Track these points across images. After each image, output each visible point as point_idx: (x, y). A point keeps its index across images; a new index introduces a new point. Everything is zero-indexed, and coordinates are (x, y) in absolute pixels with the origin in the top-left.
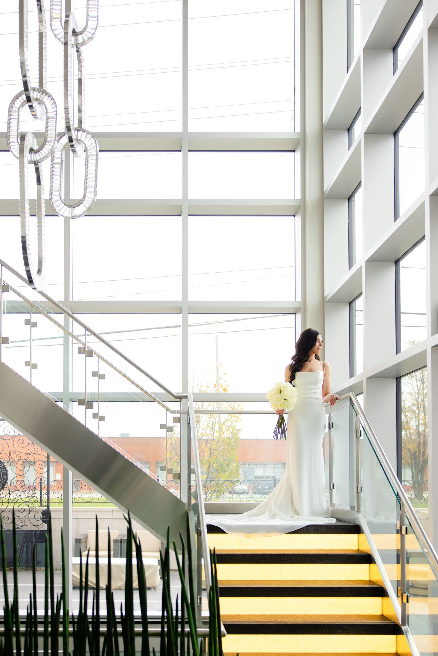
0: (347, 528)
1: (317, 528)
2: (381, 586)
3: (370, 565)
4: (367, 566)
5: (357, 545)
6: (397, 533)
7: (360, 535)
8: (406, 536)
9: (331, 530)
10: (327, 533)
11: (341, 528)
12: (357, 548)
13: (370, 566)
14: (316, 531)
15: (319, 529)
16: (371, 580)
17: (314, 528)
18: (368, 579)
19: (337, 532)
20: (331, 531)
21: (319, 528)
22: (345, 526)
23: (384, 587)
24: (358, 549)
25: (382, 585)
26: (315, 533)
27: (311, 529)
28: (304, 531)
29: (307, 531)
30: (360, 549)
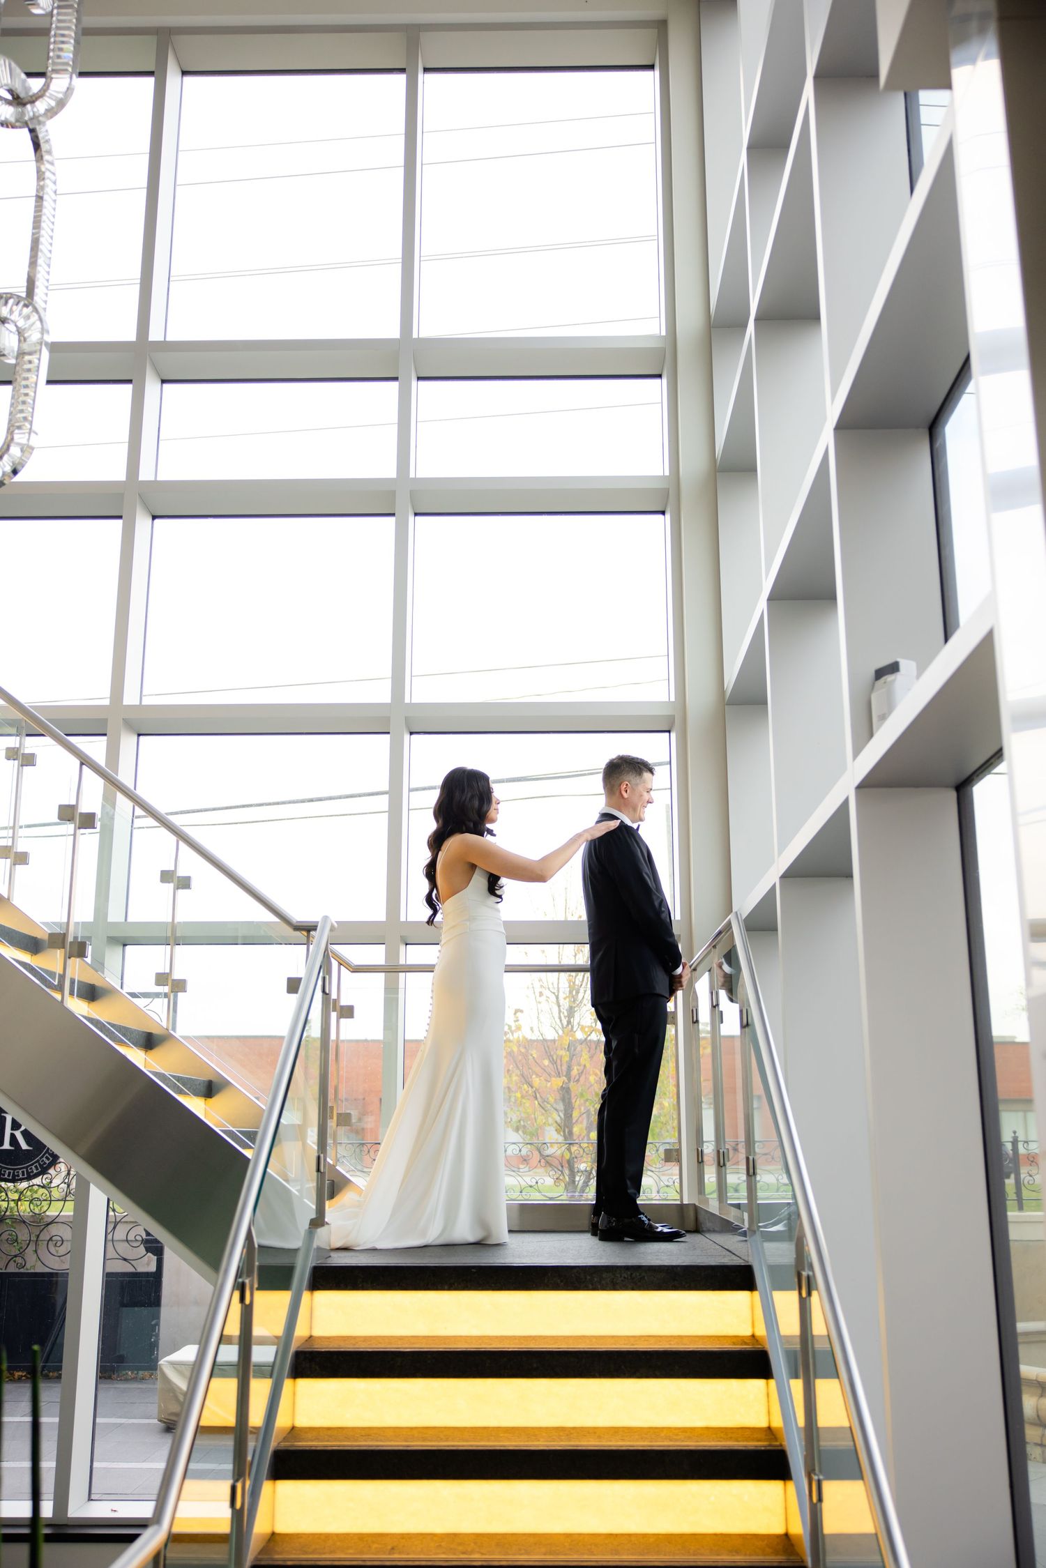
0: (718, 1274)
1: (638, 1274)
5: (749, 1324)
7: (755, 1293)
11: (703, 1273)
12: (751, 1332)
13: (768, 1384)
15: (644, 1277)
16: (772, 1428)
17: (632, 1274)
21: (643, 1274)
22: (712, 1267)
24: (753, 1336)
26: (633, 1289)
27: (621, 1276)
28: (603, 1282)
29: (612, 1282)
30: (756, 1334)
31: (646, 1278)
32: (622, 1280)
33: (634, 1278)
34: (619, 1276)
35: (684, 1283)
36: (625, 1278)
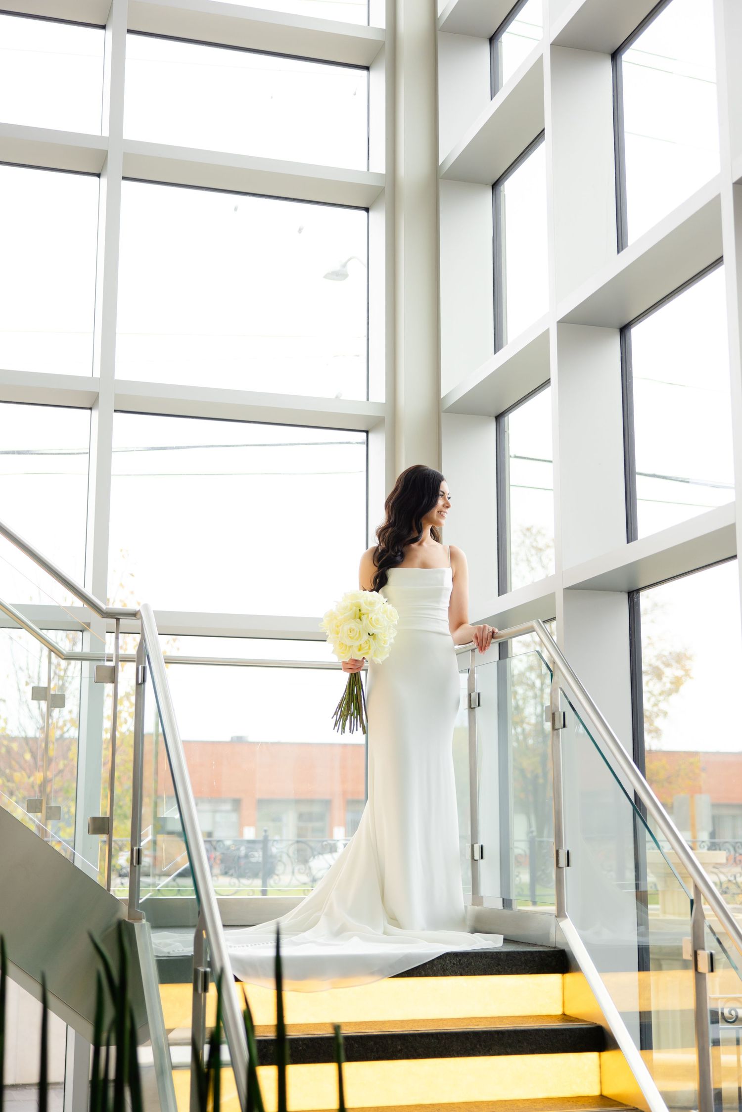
0: (537, 958)
1: (465, 960)
3: (600, 1053)
4: (593, 1056)
5: (559, 1003)
7: (567, 976)
8: (709, 976)
9: (499, 965)
10: (491, 974)
11: (523, 959)
12: (559, 1012)
13: (599, 1056)
14: (464, 970)
15: (472, 963)
16: (605, 1093)
17: (460, 960)
18: (596, 1093)
20: (499, 967)
21: (471, 960)
22: (531, 953)
24: (564, 1014)
26: (461, 975)
27: (450, 962)
28: (435, 968)
29: (443, 968)
30: (567, 1013)
31: (473, 964)
32: (452, 967)
33: (462, 964)
34: (449, 962)
35: (506, 967)
36: (454, 964)
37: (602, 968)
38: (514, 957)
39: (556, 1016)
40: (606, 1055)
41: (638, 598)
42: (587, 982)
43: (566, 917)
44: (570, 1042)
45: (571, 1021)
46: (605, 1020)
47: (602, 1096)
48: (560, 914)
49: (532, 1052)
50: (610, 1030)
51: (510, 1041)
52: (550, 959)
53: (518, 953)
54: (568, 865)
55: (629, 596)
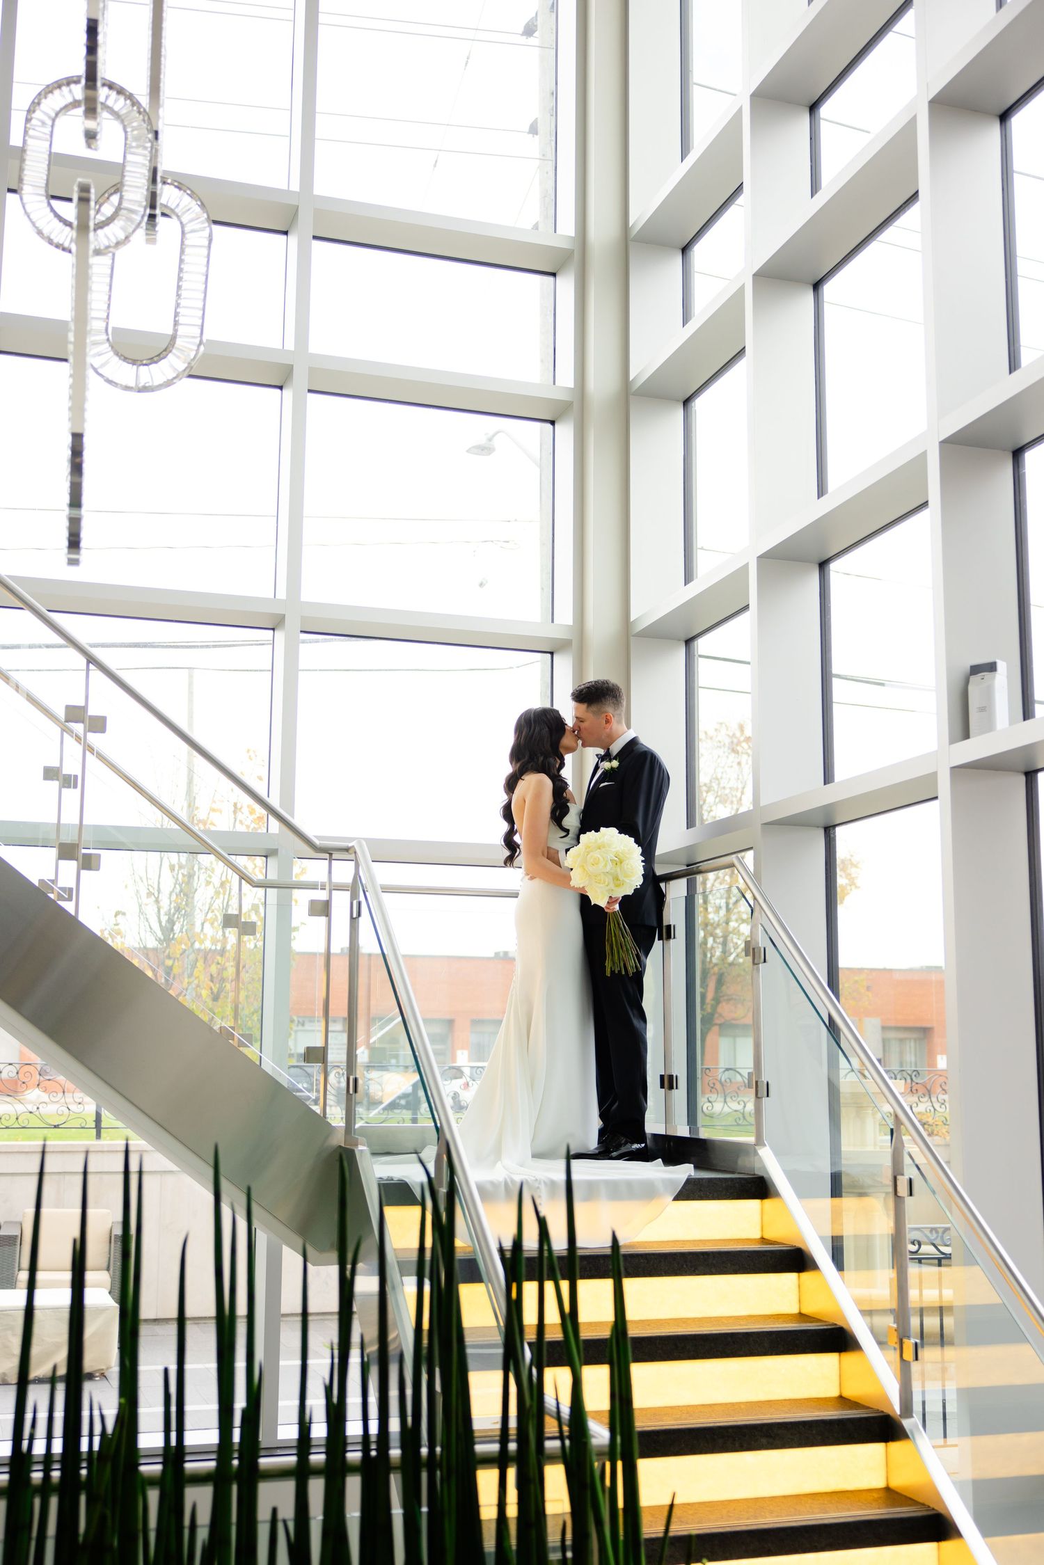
0: (737, 1185)
2: (836, 1324)
3: (801, 1274)
4: (790, 1278)
5: (759, 1228)
6: (832, 1197)
7: (766, 1201)
9: (700, 1190)
10: (694, 1200)
12: (758, 1235)
13: (799, 1277)
16: (804, 1311)
18: (795, 1310)
19: (716, 1195)
20: (702, 1193)
22: (732, 1179)
23: (845, 1326)
24: (762, 1238)
25: (840, 1323)
30: (766, 1236)
37: (801, 1194)
38: (715, 1183)
39: (755, 1239)
40: (805, 1275)
41: (835, 833)
42: (786, 1208)
43: (766, 1145)
44: (771, 1262)
45: (771, 1244)
46: (804, 1242)
47: (801, 1314)
48: (760, 1141)
49: (735, 1272)
50: (810, 1252)
51: (714, 1262)
52: (750, 1185)
53: (719, 1179)
54: (768, 1096)
55: (825, 831)
